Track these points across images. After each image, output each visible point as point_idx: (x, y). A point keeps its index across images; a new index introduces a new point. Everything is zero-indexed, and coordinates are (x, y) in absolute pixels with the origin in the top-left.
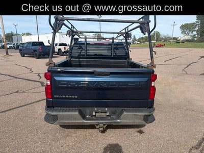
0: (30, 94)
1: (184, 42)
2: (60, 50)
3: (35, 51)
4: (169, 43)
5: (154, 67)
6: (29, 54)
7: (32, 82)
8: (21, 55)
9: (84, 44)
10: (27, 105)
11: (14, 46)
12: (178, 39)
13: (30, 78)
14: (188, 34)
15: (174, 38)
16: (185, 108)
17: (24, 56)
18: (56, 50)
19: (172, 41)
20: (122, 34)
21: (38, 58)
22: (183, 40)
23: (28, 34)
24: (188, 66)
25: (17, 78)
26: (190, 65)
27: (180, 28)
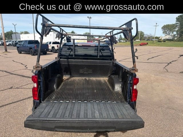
0: (23, 90)
1: (165, 41)
2: (53, 47)
3: (31, 48)
4: (152, 41)
5: (136, 70)
6: (25, 51)
7: (26, 78)
8: (19, 52)
9: (72, 46)
10: (19, 101)
11: (13, 44)
12: (160, 38)
13: (25, 74)
14: (169, 34)
15: (156, 38)
16: (166, 106)
17: (21, 53)
18: (50, 48)
19: (154, 40)
20: (107, 37)
21: (33, 55)
22: (164, 40)
23: (26, 33)
24: (168, 64)
25: (12, 74)
26: (170, 63)
27: (162, 28)
